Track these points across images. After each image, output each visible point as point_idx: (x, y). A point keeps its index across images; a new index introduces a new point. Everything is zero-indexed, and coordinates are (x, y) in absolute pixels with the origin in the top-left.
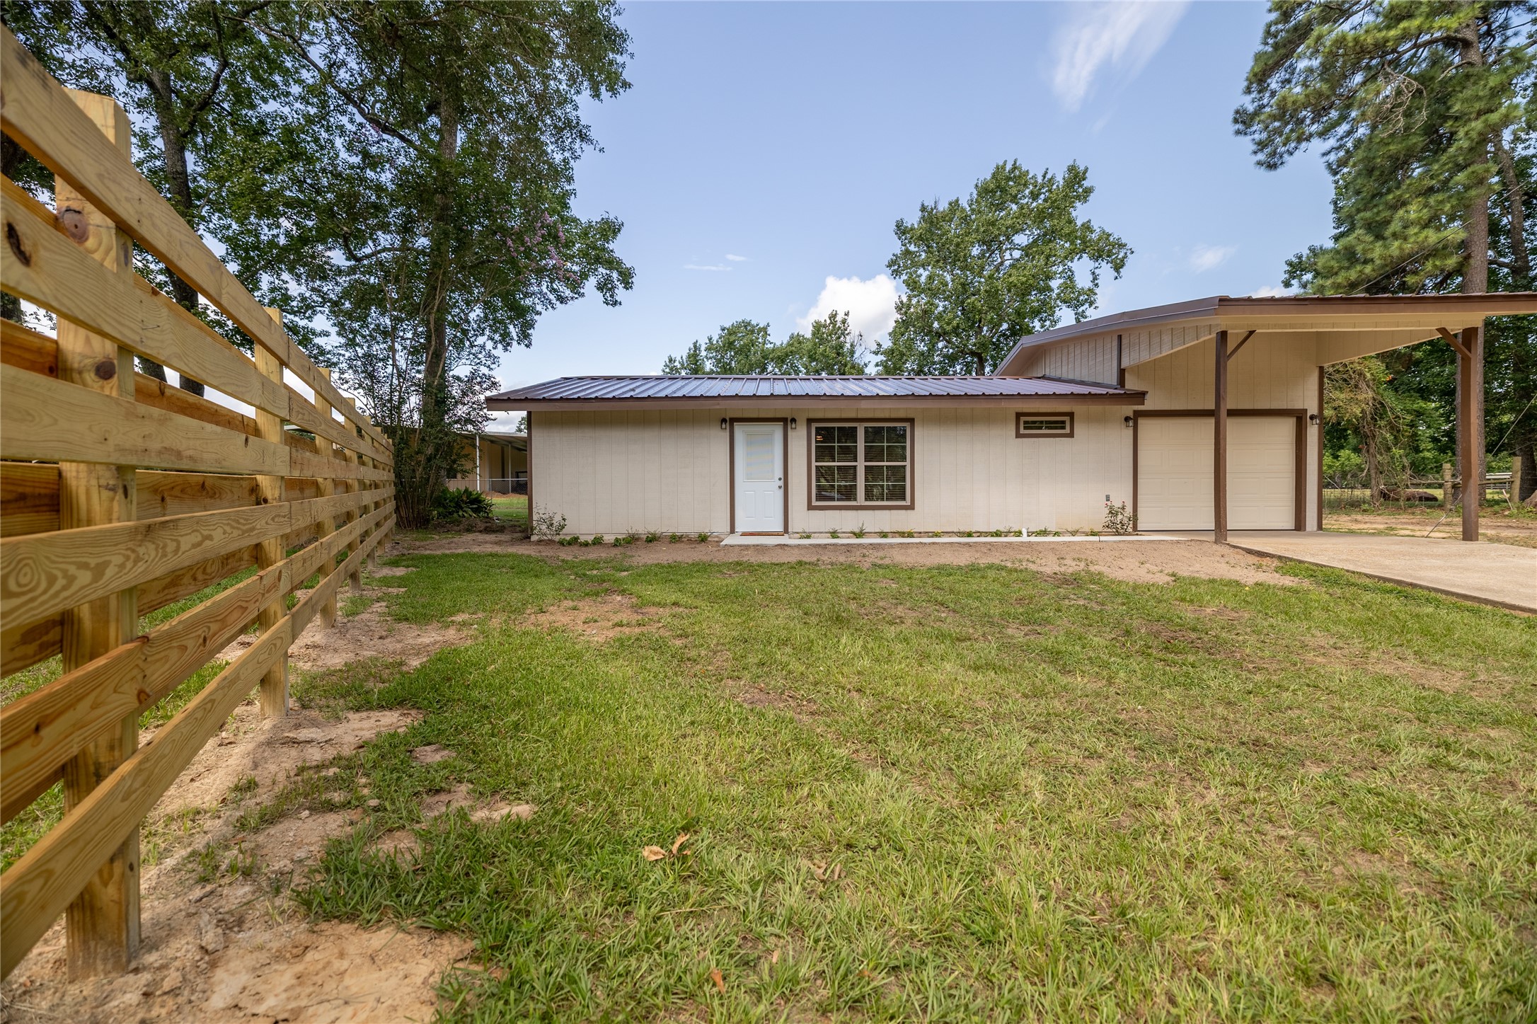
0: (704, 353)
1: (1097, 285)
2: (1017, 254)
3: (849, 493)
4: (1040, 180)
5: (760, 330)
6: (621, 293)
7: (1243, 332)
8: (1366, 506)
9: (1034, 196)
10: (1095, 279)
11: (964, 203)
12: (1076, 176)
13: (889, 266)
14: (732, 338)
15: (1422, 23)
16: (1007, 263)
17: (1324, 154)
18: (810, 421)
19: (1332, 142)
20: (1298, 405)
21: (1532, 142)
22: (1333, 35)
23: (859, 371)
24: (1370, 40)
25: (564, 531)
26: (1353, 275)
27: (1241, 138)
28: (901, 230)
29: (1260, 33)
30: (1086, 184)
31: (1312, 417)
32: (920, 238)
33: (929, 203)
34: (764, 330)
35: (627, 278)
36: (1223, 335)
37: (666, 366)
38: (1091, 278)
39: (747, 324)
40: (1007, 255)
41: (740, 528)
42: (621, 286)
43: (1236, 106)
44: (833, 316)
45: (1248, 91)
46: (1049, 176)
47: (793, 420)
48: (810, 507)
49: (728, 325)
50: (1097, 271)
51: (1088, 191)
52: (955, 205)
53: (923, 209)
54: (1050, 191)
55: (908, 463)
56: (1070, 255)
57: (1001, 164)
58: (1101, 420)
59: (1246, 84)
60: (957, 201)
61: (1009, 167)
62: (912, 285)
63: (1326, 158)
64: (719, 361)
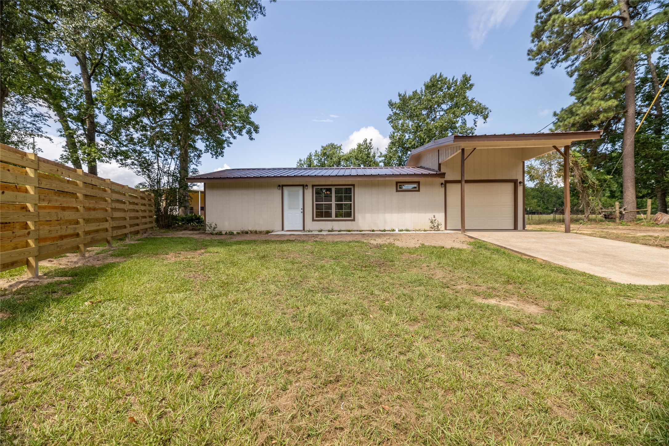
0: (313, 157)
1: (476, 126)
2: (442, 113)
3: (328, 215)
4: (451, 81)
5: (338, 147)
6: (254, 135)
7: (471, 149)
8: (581, 221)
9: (449, 88)
10: (475, 123)
11: (419, 92)
12: (466, 79)
13: (388, 119)
14: (325, 151)
15: (597, 12)
16: (438, 117)
17: (566, 68)
18: (313, 186)
19: (569, 63)
20: (514, 178)
21: (667, 59)
22: (560, 19)
23: (376, 164)
24: (576, 20)
25: (216, 229)
26: (572, 120)
27: (531, 62)
28: (391, 104)
29: (534, 18)
30: (471, 82)
31: (520, 183)
32: (399, 107)
33: (402, 93)
34: (340, 147)
35: (256, 129)
36: (463, 150)
37: (298, 163)
38: (473, 122)
39: (332, 145)
40: (438, 114)
41: (285, 229)
42: (254, 132)
43: (528, 48)
44: (365, 141)
45: (533, 41)
46: (455, 79)
47: (307, 186)
48: (313, 220)
49: (325, 145)
50: (476, 120)
51: (472, 86)
52: (415, 93)
53: (400, 95)
54: (455, 86)
55: (352, 203)
56: (464, 113)
57: (434, 74)
58: (431, 184)
59: (532, 38)
60: (416, 91)
61: (438, 76)
62: (395, 127)
63: (566, 70)
64: (319, 161)
